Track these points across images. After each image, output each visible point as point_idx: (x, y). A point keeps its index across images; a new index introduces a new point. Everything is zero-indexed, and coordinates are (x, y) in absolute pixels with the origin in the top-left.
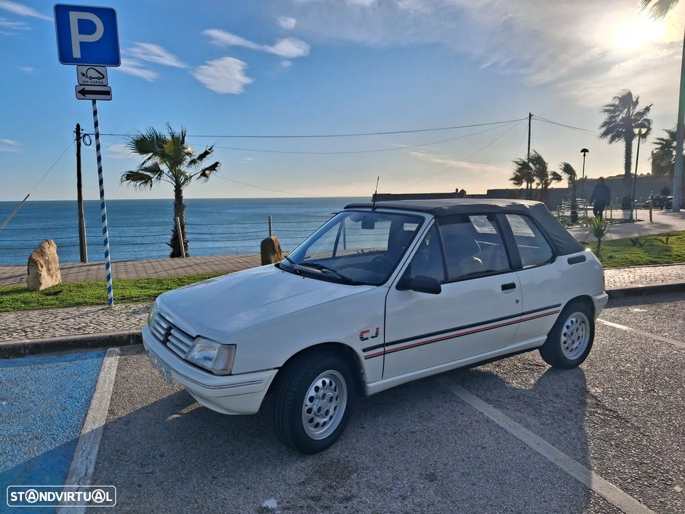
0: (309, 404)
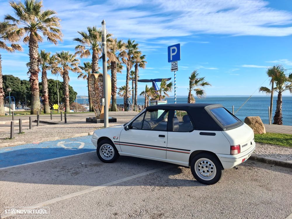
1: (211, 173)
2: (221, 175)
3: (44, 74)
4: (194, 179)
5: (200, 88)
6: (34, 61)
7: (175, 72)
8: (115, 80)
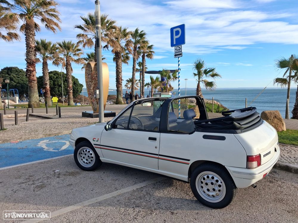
1: (218, 192)
2: (233, 196)
3: (45, 65)
4: (195, 199)
5: (210, 79)
6: (31, 50)
7: (179, 58)
8: (120, 71)
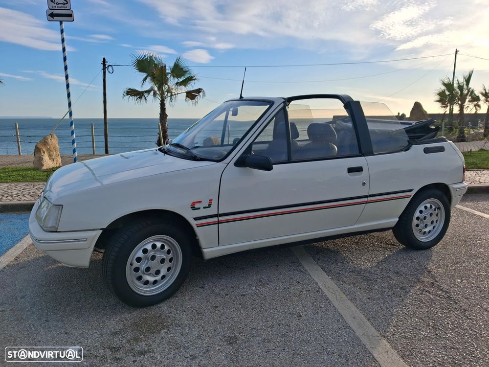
0: (136, 264)
